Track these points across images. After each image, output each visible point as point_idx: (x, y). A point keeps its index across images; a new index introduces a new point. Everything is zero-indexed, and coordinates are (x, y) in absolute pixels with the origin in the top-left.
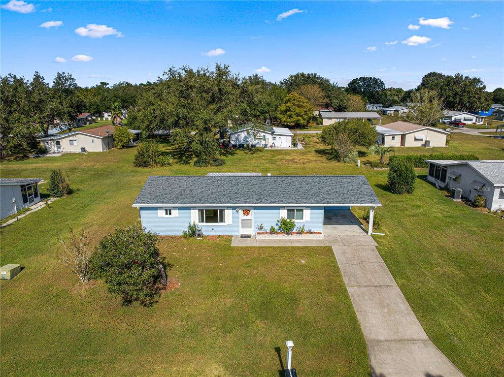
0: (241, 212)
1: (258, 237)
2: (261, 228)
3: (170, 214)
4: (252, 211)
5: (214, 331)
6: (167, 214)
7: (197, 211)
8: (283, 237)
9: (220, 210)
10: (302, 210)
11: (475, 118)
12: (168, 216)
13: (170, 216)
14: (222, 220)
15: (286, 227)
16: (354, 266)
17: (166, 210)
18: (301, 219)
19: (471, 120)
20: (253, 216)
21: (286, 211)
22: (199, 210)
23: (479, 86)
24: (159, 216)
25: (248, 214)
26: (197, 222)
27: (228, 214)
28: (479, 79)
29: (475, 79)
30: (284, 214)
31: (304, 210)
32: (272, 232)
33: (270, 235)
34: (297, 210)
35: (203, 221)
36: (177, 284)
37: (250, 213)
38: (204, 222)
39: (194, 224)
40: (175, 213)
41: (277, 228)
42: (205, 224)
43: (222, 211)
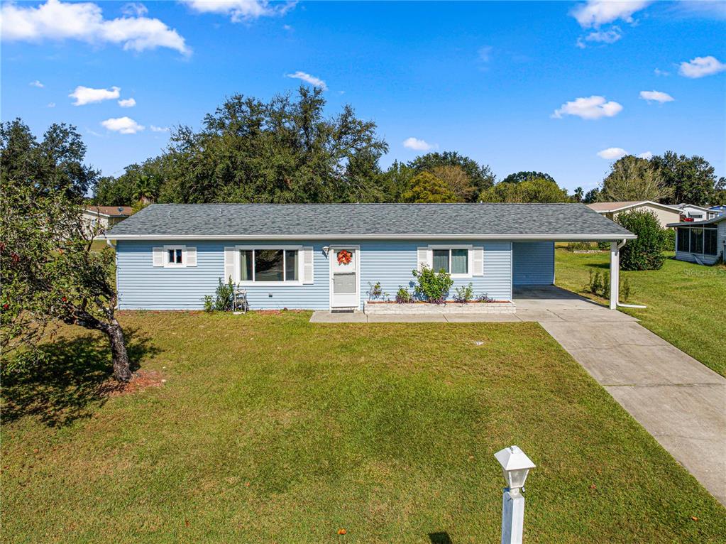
0: (332, 255)
1: (370, 310)
2: (377, 293)
3: (179, 260)
4: (358, 254)
5: (232, 486)
6: (172, 260)
7: (238, 254)
8: (426, 308)
9: (287, 251)
10: (464, 252)
11: (705, 213)
12: (175, 265)
13: (179, 265)
14: (292, 276)
15: (432, 289)
16: (602, 351)
17: (171, 252)
18: (463, 272)
19: (700, 217)
20: (359, 264)
21: (431, 252)
22: (242, 251)
23: (703, 168)
24: (155, 265)
25: (348, 261)
26: (237, 280)
27: (305, 259)
28: (701, 159)
29: (695, 159)
30: (425, 258)
31: (470, 253)
32: (402, 298)
33: (398, 304)
34: (455, 252)
35: (250, 278)
36: (158, 380)
37: (353, 259)
38: (252, 279)
39: (230, 284)
40: (189, 257)
41: (411, 291)
42: (253, 283)
43: (292, 254)
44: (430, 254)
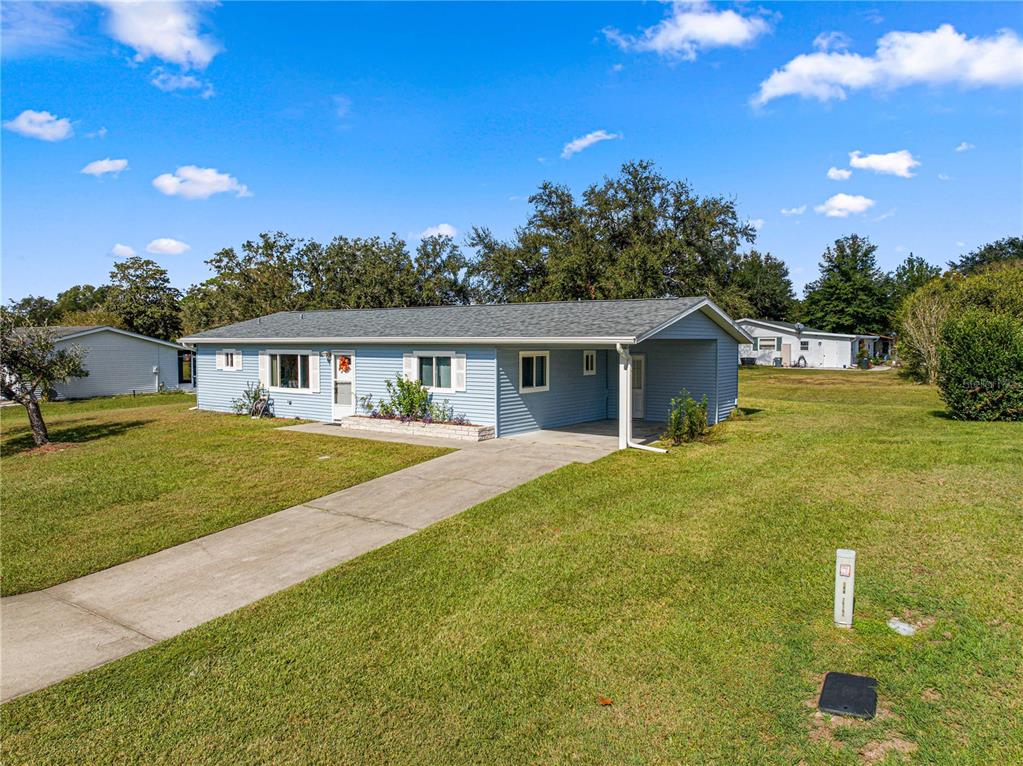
0: (333, 361)
3: (232, 363)
4: (353, 361)
6: (228, 363)
7: (267, 358)
9: (301, 356)
13: (231, 369)
17: (227, 355)
18: (447, 387)
20: (354, 372)
21: (417, 360)
22: (272, 356)
24: (217, 368)
25: (347, 369)
26: (267, 385)
27: (313, 365)
31: (454, 361)
34: (441, 361)
37: (351, 366)
38: (277, 385)
40: (238, 359)
42: (278, 389)
43: (305, 359)
44: (415, 362)
